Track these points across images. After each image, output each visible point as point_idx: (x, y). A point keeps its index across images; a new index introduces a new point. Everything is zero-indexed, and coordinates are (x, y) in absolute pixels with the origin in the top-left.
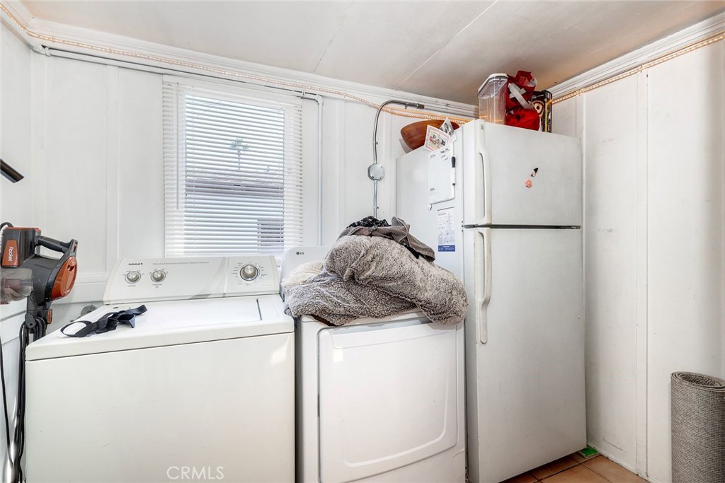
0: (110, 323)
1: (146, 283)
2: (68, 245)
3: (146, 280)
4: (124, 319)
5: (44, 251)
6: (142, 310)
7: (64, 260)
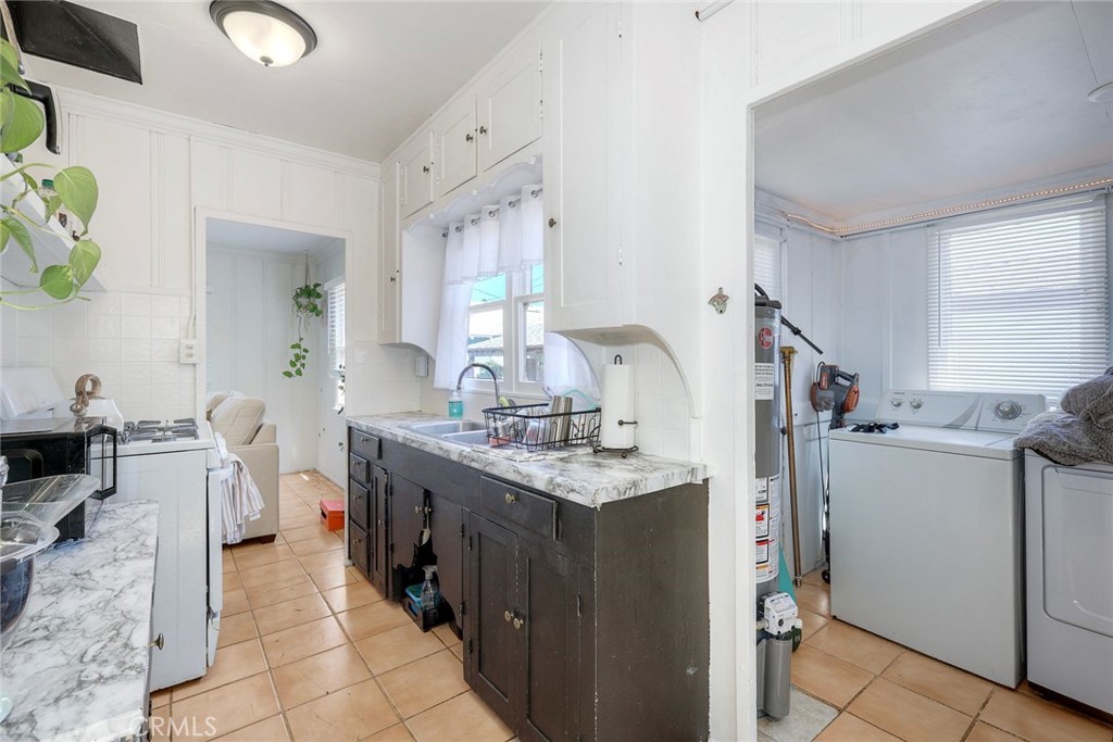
0: (869, 429)
1: (906, 409)
2: (853, 377)
3: (906, 406)
4: (880, 428)
5: (841, 381)
6: (895, 426)
7: (851, 386)
